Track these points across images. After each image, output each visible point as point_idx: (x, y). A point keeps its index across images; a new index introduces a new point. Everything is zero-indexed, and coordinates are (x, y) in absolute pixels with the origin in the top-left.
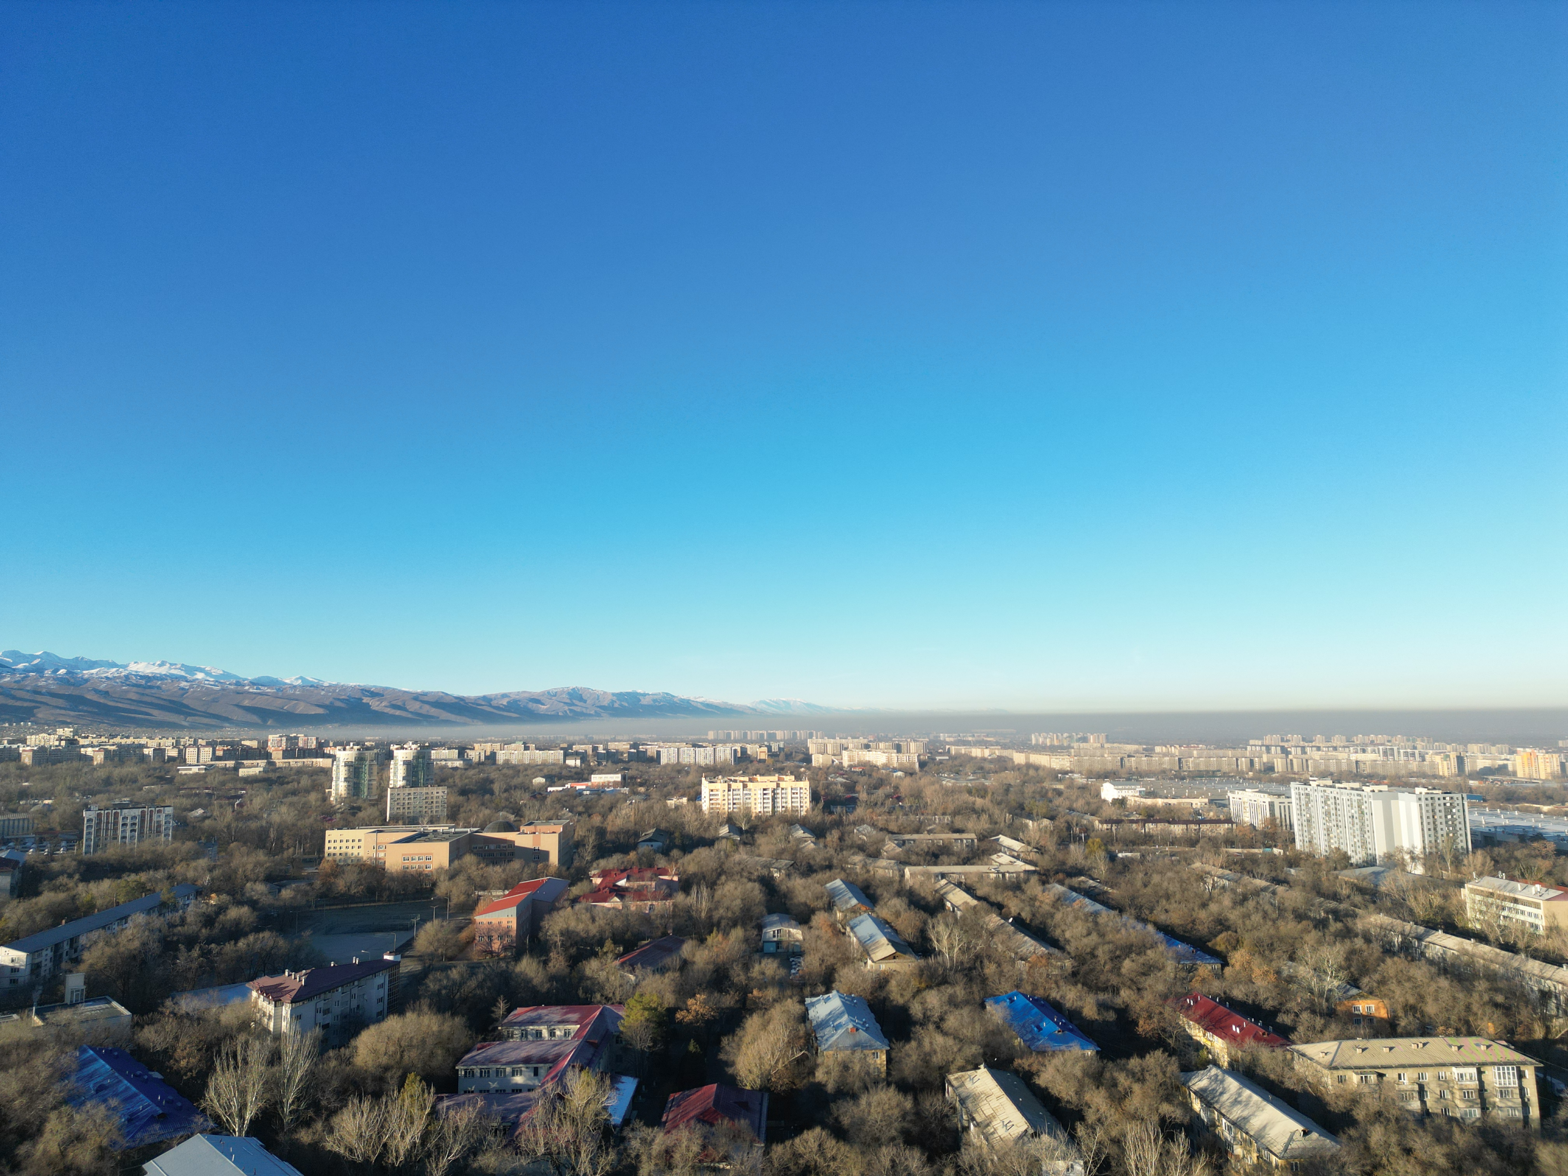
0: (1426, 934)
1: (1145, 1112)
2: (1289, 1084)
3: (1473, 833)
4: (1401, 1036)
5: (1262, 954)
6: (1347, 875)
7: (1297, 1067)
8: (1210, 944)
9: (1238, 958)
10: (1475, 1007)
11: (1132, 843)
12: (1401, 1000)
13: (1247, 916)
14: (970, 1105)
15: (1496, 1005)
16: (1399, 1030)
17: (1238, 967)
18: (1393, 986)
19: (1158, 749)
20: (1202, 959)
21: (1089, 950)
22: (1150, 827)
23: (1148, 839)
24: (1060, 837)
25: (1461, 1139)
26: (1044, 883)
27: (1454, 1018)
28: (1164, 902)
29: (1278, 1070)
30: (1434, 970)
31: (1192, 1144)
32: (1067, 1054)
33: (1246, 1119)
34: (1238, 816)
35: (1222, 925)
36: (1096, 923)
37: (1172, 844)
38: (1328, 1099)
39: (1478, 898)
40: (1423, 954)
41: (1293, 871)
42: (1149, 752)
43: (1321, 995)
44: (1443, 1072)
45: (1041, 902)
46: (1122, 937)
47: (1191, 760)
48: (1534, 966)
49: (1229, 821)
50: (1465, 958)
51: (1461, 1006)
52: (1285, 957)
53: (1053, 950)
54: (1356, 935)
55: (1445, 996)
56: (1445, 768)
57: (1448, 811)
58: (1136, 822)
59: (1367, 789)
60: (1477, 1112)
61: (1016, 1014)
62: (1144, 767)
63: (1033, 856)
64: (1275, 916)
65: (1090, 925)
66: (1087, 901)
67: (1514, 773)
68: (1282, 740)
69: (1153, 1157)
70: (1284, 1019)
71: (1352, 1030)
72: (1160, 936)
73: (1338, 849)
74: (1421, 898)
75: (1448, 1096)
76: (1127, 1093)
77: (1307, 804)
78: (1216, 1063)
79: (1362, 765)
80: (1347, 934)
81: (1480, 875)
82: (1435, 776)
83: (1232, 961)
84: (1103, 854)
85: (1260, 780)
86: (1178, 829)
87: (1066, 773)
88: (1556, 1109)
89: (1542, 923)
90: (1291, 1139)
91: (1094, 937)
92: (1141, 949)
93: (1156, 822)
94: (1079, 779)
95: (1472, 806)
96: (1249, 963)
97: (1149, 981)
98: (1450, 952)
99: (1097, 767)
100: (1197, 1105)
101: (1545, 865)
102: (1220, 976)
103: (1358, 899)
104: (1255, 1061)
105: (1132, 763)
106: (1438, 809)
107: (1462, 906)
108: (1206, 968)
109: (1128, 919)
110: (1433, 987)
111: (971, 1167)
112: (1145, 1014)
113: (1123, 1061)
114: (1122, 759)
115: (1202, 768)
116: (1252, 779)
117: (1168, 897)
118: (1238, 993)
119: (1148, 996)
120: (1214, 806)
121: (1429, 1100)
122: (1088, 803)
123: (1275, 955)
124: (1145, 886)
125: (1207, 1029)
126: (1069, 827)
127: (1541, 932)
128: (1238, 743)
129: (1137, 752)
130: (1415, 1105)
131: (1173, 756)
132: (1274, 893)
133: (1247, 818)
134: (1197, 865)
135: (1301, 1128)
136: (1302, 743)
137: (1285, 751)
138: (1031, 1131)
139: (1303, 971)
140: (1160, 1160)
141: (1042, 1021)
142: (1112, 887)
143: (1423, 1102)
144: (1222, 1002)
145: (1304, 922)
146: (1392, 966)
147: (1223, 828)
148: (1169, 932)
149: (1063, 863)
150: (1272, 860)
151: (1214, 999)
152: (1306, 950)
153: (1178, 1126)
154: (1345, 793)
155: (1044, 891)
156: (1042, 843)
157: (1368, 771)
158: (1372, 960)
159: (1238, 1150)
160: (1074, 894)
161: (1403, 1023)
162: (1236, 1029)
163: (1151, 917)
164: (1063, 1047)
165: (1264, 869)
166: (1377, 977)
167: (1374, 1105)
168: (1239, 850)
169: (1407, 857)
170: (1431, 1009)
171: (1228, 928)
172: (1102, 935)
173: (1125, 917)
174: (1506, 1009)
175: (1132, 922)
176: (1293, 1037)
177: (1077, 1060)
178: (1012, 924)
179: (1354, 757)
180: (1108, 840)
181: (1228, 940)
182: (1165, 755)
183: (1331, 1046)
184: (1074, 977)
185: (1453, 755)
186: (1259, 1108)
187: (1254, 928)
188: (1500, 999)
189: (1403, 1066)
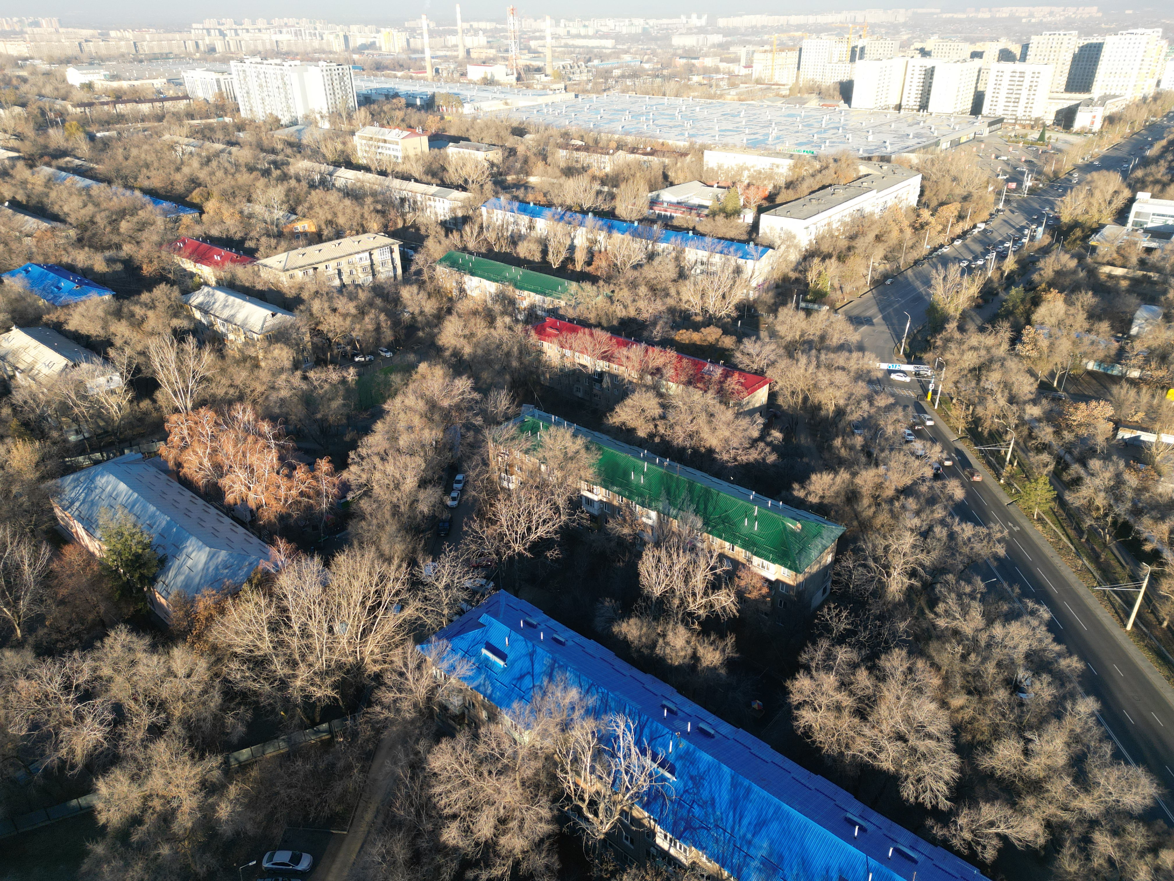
0: (334, 171)
1: (160, 329)
2: (259, 287)
3: (358, 96)
4: (325, 241)
5: (228, 201)
6: (281, 134)
7: (262, 275)
8: (188, 199)
9: (210, 206)
10: (366, 215)
11: (107, 122)
12: (323, 218)
13: (212, 173)
14: (10, 358)
15: (378, 211)
16: (324, 238)
17: (211, 213)
18: (317, 209)
19: (113, 33)
20: (184, 211)
21: (88, 219)
22: (121, 108)
23: (121, 118)
24: (36, 123)
25: (363, 296)
26: (31, 166)
27: (355, 224)
28: (145, 170)
29: (250, 279)
30: (341, 195)
31: (199, 341)
32: (88, 302)
33: (233, 316)
34: (193, 92)
35: (195, 182)
36: (90, 196)
37: (143, 120)
38: (285, 290)
39: (364, 142)
40: (333, 185)
41: (241, 134)
42: (105, 37)
43: (272, 223)
44: (350, 258)
45: (33, 184)
46: (115, 204)
47: (145, 43)
48: (397, 183)
49: (186, 97)
50: (359, 184)
51: (358, 215)
52: (245, 200)
53: (55, 224)
54: (291, 178)
55: (349, 211)
56: (338, 46)
57: (342, 79)
58: (107, 103)
59: (286, 64)
60: (370, 278)
61: (34, 282)
62: (103, 52)
63: (13, 143)
64: (233, 171)
65: (85, 198)
66: (77, 178)
67: (380, 48)
68: (219, 24)
69: (171, 355)
70: (250, 244)
71: (295, 243)
72: (148, 198)
73: (271, 114)
74: (330, 146)
75: (354, 272)
76: (144, 319)
77: (245, 79)
78: (206, 284)
79: (280, 44)
80: (284, 177)
81: (364, 125)
82: (331, 52)
83: (206, 209)
84: (82, 135)
85: (205, 60)
86: (145, 108)
87: (26, 59)
88: (410, 266)
89: (400, 155)
90: (265, 321)
91: (90, 208)
92: (133, 211)
93: (124, 102)
94: (44, 66)
95: (356, 74)
96: (219, 209)
97: (145, 235)
98: (349, 181)
99: (57, 53)
100: (198, 315)
101: (400, 114)
102: (199, 222)
103: (289, 151)
104: (234, 277)
105: (90, 48)
106: (334, 78)
107: (355, 150)
108: (188, 217)
109: (117, 188)
110: (342, 206)
111: (25, 402)
112: (146, 260)
113: (136, 298)
114: (80, 44)
115: (156, 51)
116: (199, 59)
117: (147, 166)
118: (215, 232)
119: (146, 247)
120: (172, 85)
121: (344, 278)
122: (57, 89)
123: (237, 200)
124: (126, 159)
125: (196, 262)
126: (43, 113)
127: (400, 160)
128: (183, 27)
129: (93, 36)
130: (337, 282)
131: (128, 40)
132: (230, 153)
133: (200, 94)
134: (167, 137)
135: (270, 313)
136: (234, 26)
137: (222, 34)
138: (71, 364)
139: (258, 209)
140: (178, 357)
141: (59, 282)
142: (97, 163)
143: (341, 279)
144: (204, 240)
145: (255, 173)
146: (316, 195)
147: (182, 105)
148: (154, 194)
149: (46, 147)
150: (225, 127)
151: (198, 239)
152: (258, 194)
153: (187, 332)
154: (271, 67)
155: (33, 174)
156: (19, 130)
157: (285, 49)
158: (302, 193)
159: (231, 337)
160: (64, 174)
161: (325, 233)
162: (217, 258)
163: (137, 184)
164: (84, 298)
165: (219, 135)
166: (307, 205)
167: (313, 288)
168: (199, 121)
169: (318, 116)
170: (341, 220)
171: (200, 185)
172: (97, 205)
173: (114, 187)
174: (383, 213)
175: (121, 190)
176: (257, 255)
177: (98, 305)
178: (9, 207)
179: (275, 38)
180: (84, 123)
181: (201, 194)
182: (121, 39)
183: (283, 256)
184: (80, 242)
185: (341, 34)
186: (241, 306)
187: (219, 182)
188: (379, 207)
189: (328, 260)
